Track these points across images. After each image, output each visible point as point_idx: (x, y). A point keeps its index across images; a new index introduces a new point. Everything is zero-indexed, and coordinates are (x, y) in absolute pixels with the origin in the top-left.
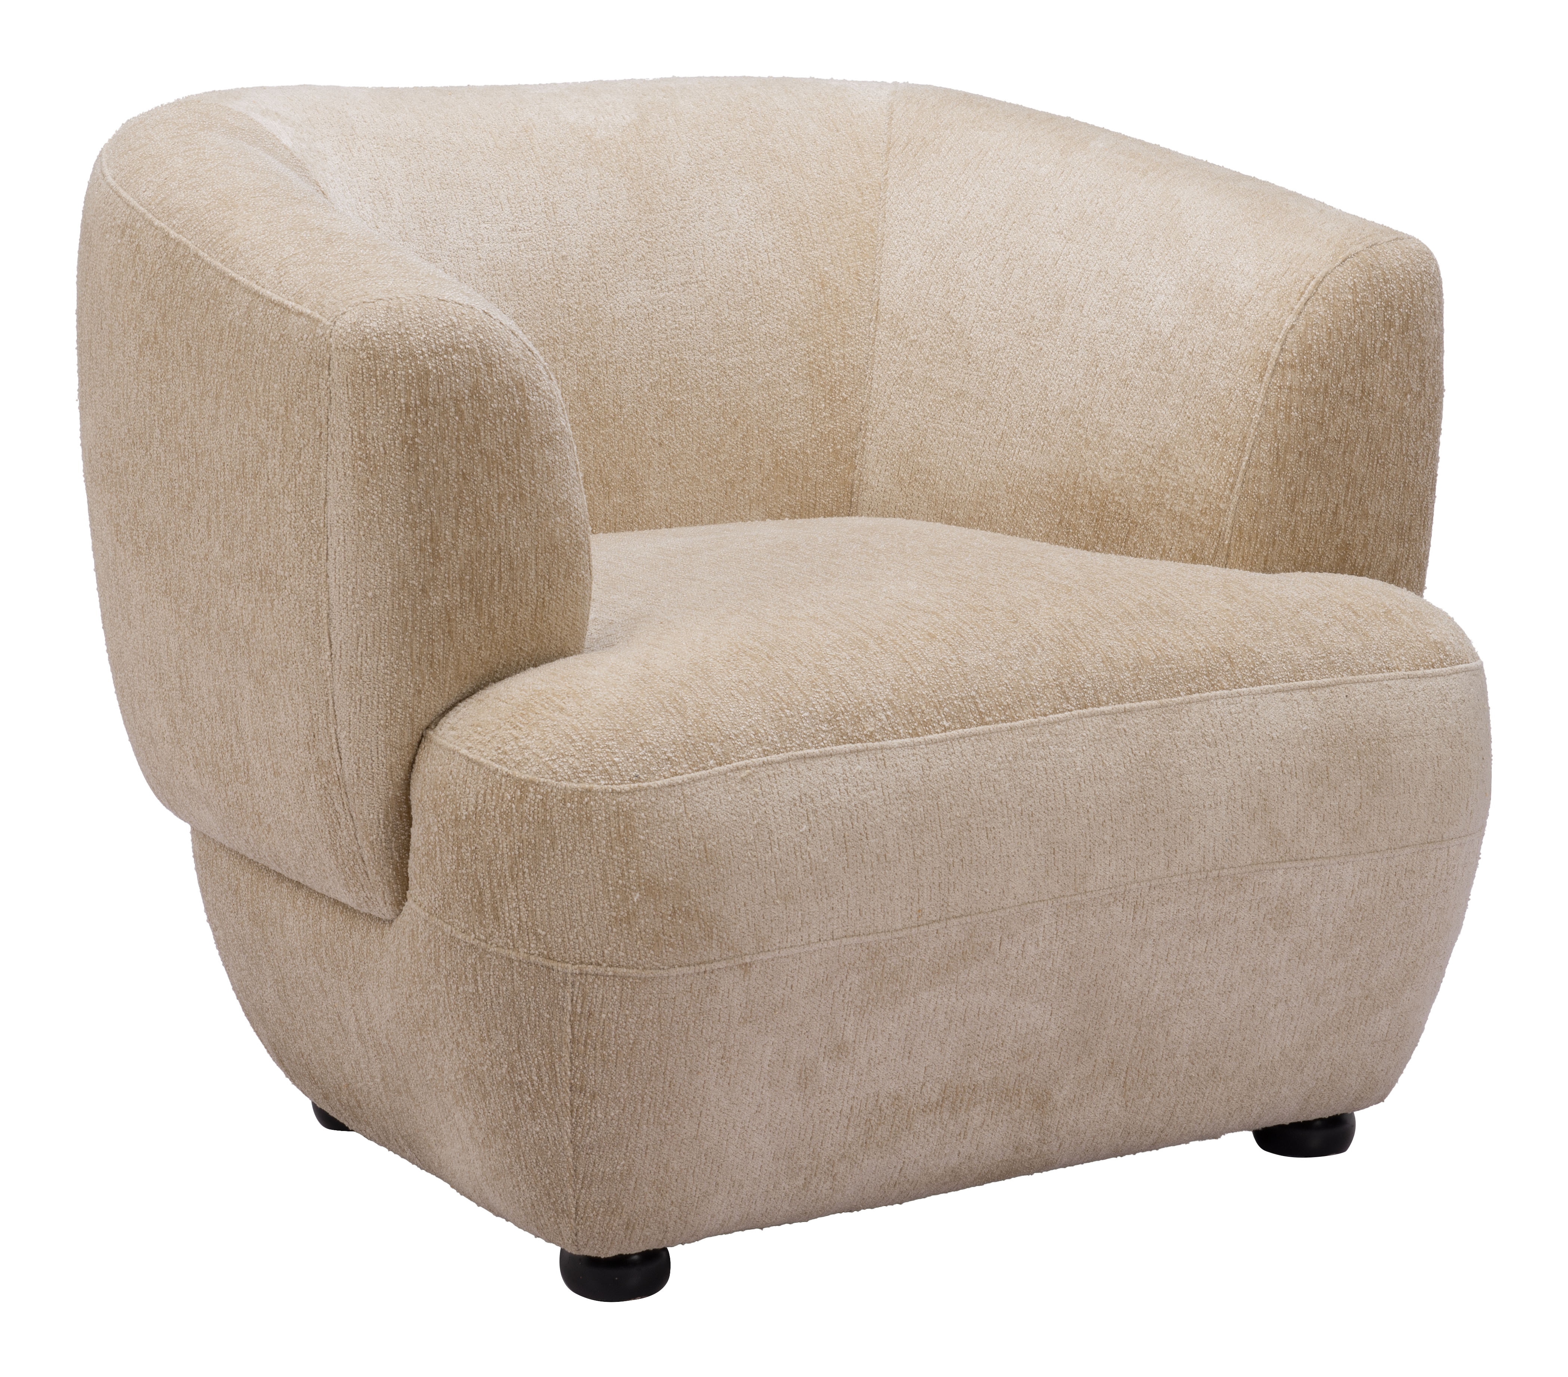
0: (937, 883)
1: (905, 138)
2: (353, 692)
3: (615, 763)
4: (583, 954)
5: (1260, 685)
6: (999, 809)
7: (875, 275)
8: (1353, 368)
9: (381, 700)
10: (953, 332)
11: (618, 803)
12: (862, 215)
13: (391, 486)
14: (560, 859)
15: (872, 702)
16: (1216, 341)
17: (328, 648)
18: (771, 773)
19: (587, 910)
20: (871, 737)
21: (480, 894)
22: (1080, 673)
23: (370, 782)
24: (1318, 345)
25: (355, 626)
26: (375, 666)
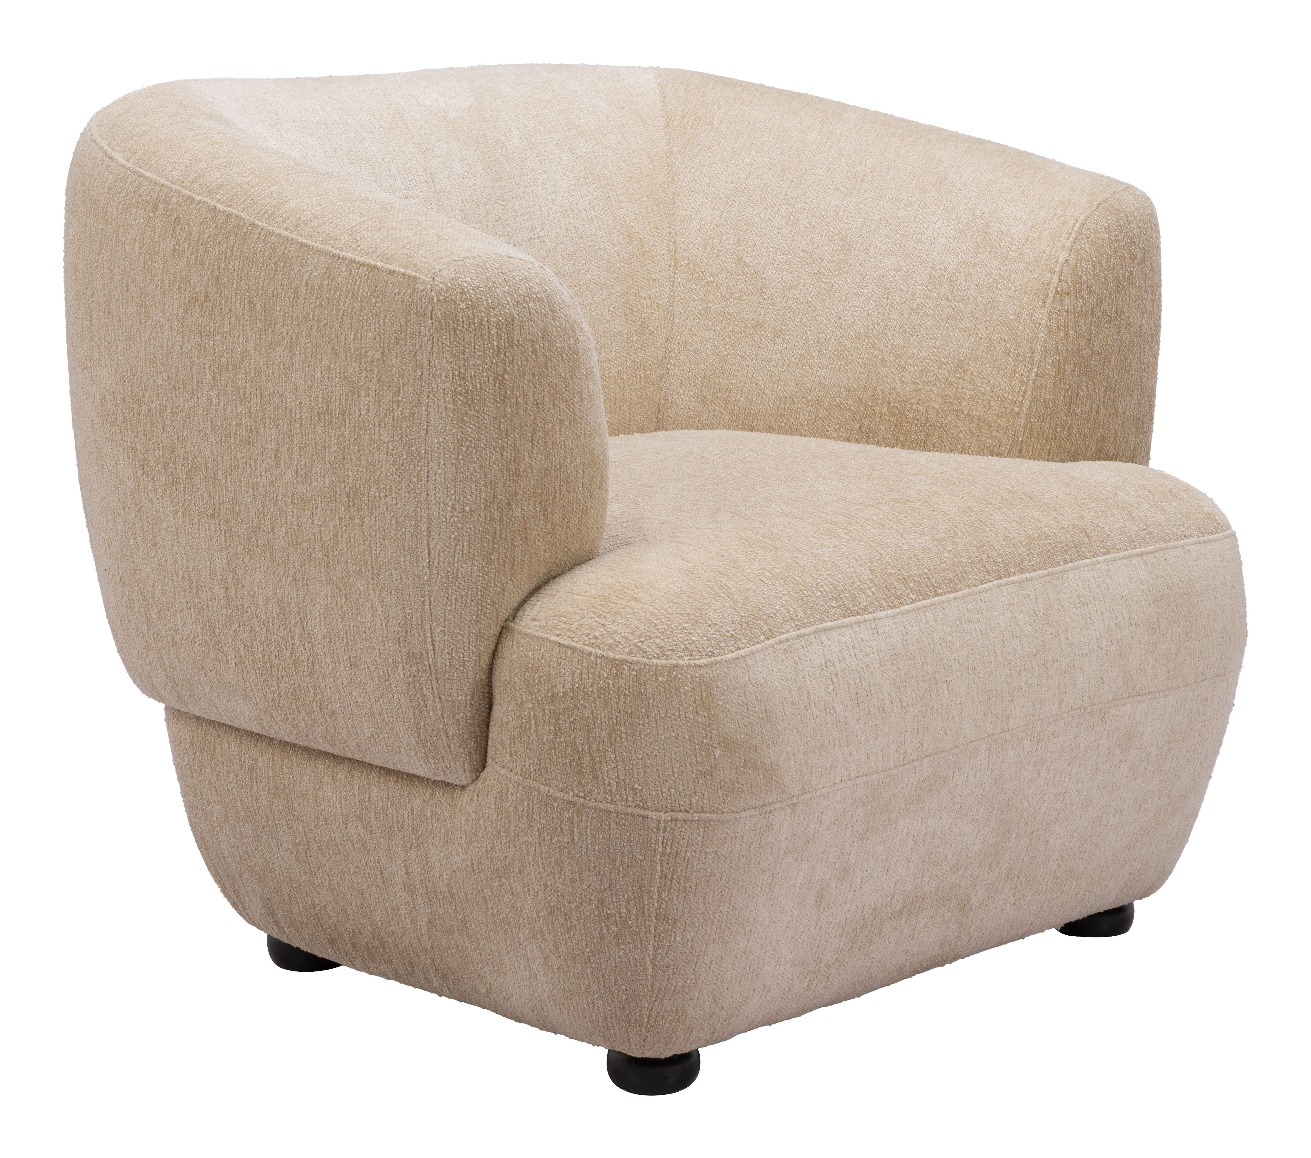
0: (916, 729)
1: (680, 113)
2: (450, 593)
3: (694, 642)
4: (674, 803)
5: (1109, 553)
6: (953, 665)
7: (671, 228)
8: (1110, 294)
9: (473, 598)
10: (747, 273)
11: (700, 675)
12: (655, 178)
13: (486, 416)
14: (654, 725)
15: (860, 581)
16: (1000, 275)
17: (427, 556)
18: (803, 644)
19: (677, 766)
20: (865, 610)
21: (579, 758)
22: (992, 551)
23: (461, 668)
24: (1086, 275)
25: (453, 536)
26: (469, 570)
